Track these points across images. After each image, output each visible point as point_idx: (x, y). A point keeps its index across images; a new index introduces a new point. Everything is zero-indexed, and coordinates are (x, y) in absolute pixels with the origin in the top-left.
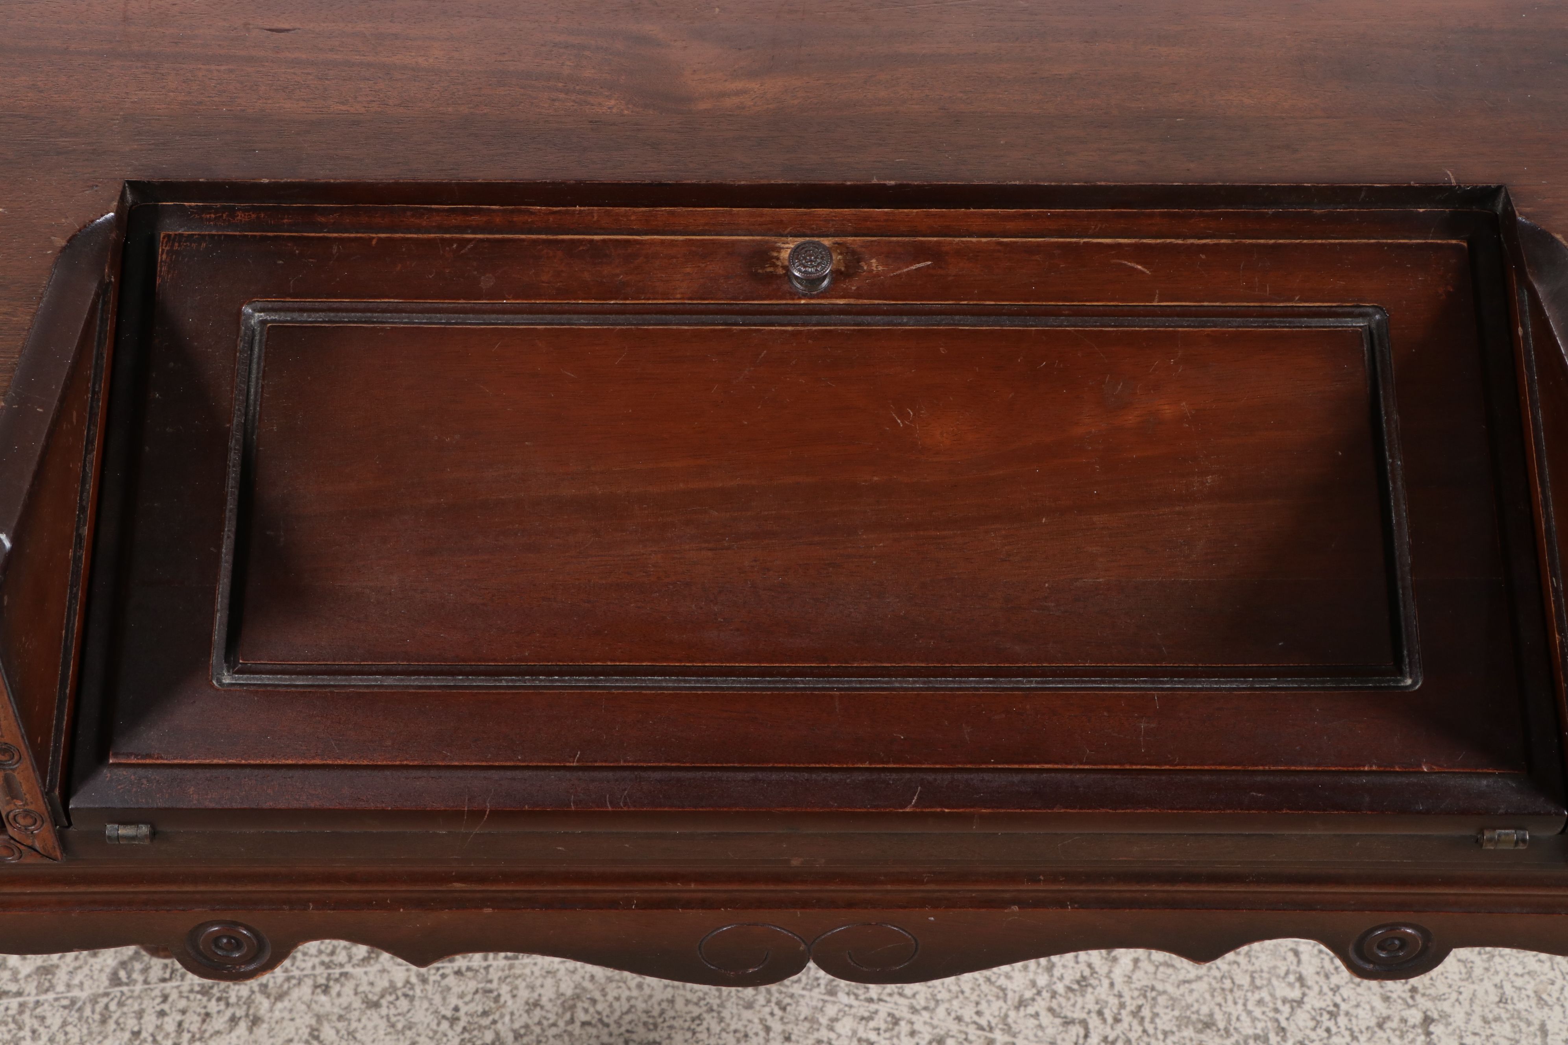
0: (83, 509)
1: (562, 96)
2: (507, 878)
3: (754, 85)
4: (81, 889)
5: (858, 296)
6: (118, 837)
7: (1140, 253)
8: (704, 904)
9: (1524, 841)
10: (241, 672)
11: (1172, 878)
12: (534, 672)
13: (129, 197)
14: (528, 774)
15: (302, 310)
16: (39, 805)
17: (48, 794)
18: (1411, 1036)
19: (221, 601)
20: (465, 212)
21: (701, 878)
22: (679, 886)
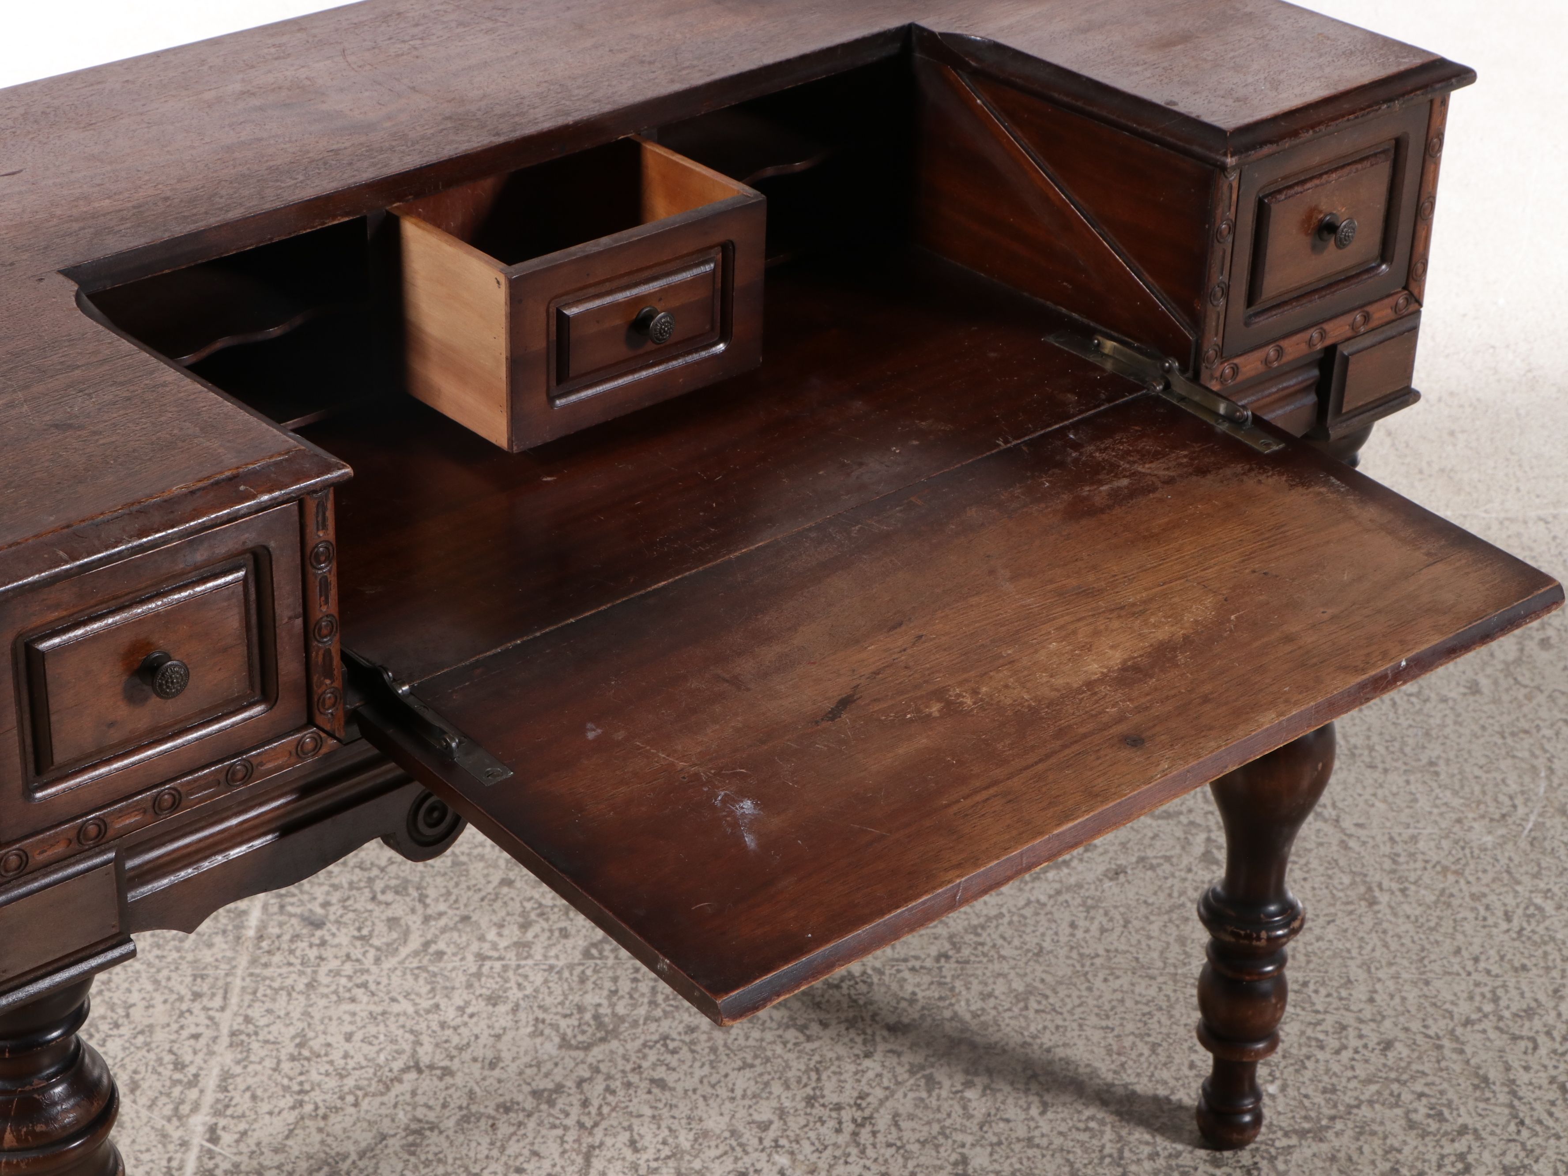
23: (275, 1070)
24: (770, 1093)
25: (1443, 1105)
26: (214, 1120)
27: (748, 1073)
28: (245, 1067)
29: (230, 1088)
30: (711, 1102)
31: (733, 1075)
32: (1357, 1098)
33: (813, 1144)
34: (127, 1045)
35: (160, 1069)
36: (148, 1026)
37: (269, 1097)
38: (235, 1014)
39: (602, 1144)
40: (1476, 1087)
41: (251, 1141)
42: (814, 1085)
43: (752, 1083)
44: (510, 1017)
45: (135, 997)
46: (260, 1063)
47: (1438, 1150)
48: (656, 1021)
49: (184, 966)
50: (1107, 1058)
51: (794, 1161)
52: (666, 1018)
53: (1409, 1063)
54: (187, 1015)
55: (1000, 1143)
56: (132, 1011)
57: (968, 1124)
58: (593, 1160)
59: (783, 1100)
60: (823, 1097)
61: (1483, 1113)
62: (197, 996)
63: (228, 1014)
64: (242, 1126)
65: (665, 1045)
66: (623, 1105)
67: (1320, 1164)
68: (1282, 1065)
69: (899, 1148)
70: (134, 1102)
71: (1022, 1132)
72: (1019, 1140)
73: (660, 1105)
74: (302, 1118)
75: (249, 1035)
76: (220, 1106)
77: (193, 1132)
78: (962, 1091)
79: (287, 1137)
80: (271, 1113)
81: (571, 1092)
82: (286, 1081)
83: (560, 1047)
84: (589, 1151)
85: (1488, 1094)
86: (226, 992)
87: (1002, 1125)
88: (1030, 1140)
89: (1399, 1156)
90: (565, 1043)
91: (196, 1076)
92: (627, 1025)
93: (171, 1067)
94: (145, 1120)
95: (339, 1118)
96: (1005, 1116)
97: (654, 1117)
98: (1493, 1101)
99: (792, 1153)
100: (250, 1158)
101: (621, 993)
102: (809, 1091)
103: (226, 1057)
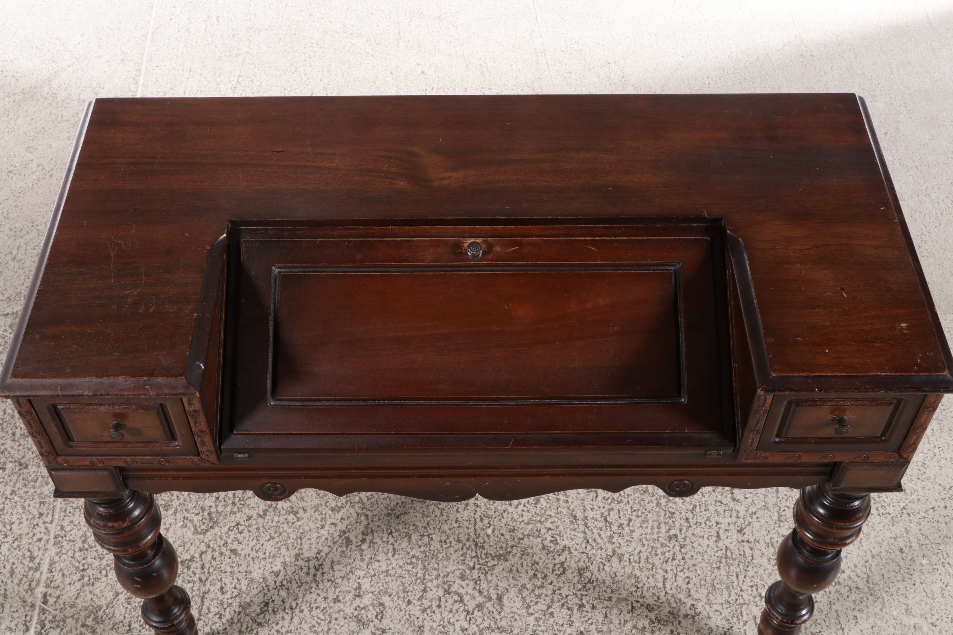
0: (220, 343)
1: (384, 180)
2: (370, 468)
3: (454, 174)
4: (224, 472)
5: (492, 260)
6: (238, 458)
7: (594, 243)
8: (439, 476)
9: (720, 454)
10: (278, 400)
11: (602, 466)
12: (379, 400)
13: (230, 226)
14: (378, 436)
15: (293, 268)
16: (211, 447)
17: (214, 444)
18: (725, 494)
19: (269, 376)
20: (350, 229)
21: (439, 468)
22: (430, 470)
23: (73, 557)
24: (281, 554)
25: (557, 534)
26: (46, 591)
27: (272, 542)
28: (60, 557)
29: (53, 570)
30: (255, 561)
31: (266, 544)
32: (523, 534)
33: (297, 583)
34: (10, 547)
35: (24, 561)
36: (19, 535)
37: (70, 574)
38: (57, 525)
39: (209, 591)
40: (571, 522)
41: (61, 602)
42: (299, 547)
43: (273, 548)
44: (173, 517)
45: (14, 518)
46: (66, 554)
47: (553, 561)
48: (235, 514)
49: (36, 497)
50: (422, 519)
51: (288, 593)
52: (239, 512)
53: (546, 510)
54: (36, 527)
55: (375, 575)
56: (13, 526)
57: (362, 565)
58: (205, 600)
59: (286, 557)
60: (302, 554)
61: (573, 537)
62: (41, 515)
63: (54, 524)
64: (58, 593)
65: (238, 529)
66: (218, 566)
67: (505, 575)
68: (494, 517)
69: (333, 582)
70: (12, 582)
71: (384, 568)
72: (383, 572)
73: (234, 565)
74: (83, 586)
75: (62, 537)
76: (48, 582)
77: (37, 598)
78: (360, 545)
79: (76, 598)
80: (70, 584)
81: (197, 560)
82: (77, 564)
83: (194, 533)
84: (203, 596)
85: (576, 526)
86: (53, 512)
87: (376, 564)
88: (387, 571)
89: (538, 567)
90: (196, 532)
91: (39, 564)
92: (222, 518)
93: (28, 559)
94: (17, 592)
95: (99, 584)
96: (378, 559)
97: (231, 572)
98: (577, 530)
99: (288, 589)
100: (60, 612)
101: (220, 498)
102: (297, 551)
103: (52, 551)
